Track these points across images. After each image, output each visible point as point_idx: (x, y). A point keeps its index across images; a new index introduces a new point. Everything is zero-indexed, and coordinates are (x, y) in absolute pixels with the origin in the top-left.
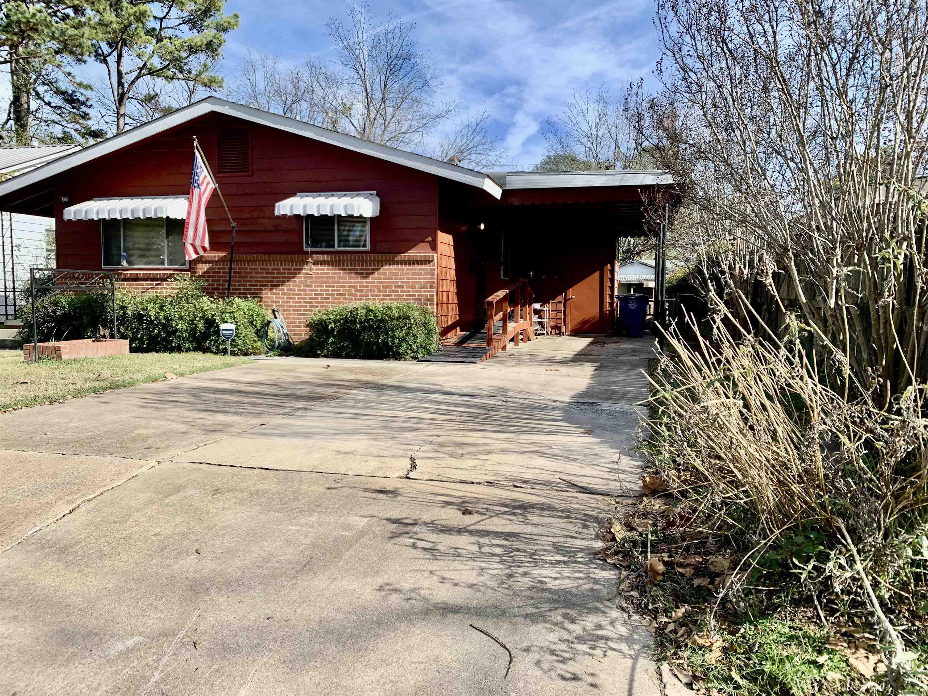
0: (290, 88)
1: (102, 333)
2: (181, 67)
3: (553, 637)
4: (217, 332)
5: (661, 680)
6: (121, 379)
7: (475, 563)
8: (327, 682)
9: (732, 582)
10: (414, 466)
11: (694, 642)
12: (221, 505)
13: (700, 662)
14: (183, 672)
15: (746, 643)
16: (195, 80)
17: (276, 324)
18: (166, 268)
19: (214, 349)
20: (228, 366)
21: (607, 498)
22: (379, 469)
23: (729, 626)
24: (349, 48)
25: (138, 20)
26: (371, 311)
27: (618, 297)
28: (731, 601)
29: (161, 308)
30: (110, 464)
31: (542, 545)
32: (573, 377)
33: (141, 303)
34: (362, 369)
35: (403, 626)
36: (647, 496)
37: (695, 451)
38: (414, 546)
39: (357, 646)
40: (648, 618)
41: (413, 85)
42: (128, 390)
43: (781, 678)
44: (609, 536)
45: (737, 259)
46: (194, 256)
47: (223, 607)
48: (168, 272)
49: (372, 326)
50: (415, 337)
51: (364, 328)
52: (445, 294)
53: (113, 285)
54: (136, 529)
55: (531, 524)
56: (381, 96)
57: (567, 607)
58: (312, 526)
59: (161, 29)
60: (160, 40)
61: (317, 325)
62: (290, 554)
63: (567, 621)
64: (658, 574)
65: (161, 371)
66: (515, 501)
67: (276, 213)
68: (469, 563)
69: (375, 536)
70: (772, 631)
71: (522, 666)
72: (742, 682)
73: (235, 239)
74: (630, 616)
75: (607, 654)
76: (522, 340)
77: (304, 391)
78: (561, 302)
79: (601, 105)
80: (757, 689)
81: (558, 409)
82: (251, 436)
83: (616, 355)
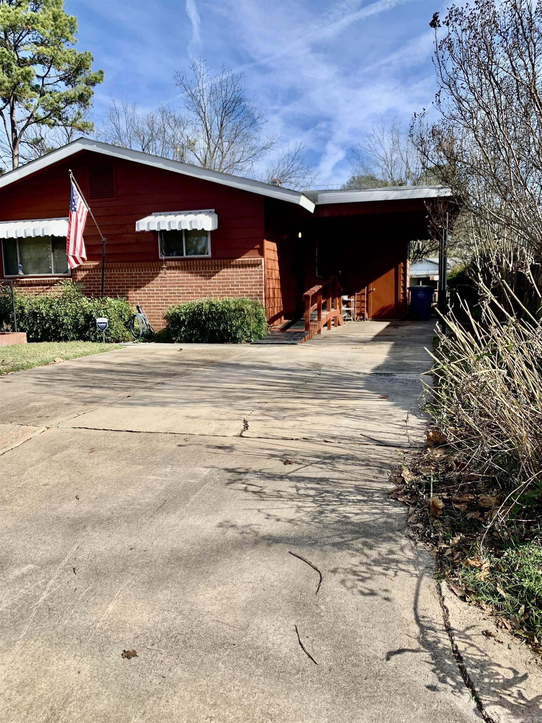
0: (146, 128)
1: (5, 328)
2: (60, 116)
3: (355, 561)
4: (95, 325)
5: (441, 594)
6: (21, 363)
7: (294, 503)
8: (177, 599)
9: (498, 516)
10: (246, 427)
11: (467, 564)
12: (96, 461)
13: (472, 579)
14: (66, 592)
15: (509, 564)
16: (71, 125)
17: (140, 317)
18: (53, 276)
19: (93, 338)
20: (103, 351)
21: (398, 450)
22: (219, 430)
23: (495, 550)
24: (192, 96)
25: (25, 79)
26: (214, 305)
27: (409, 289)
28: (497, 531)
29: (51, 307)
30: (11, 430)
31: (346, 488)
32: (373, 353)
33: (35, 304)
34: (207, 351)
35: (237, 553)
36: (430, 447)
37: (470, 411)
38: (246, 490)
39: (200, 570)
40: (430, 545)
41: (244, 123)
42: (27, 372)
43: (537, 592)
44: (400, 480)
45: (504, 255)
46: (76, 266)
47: (96, 541)
48: (55, 279)
49: (215, 317)
50: (249, 325)
51: (208, 319)
52: (271, 290)
53: (12, 290)
54: (30, 480)
55: (338, 471)
56: (218, 133)
57: (366, 537)
58: (166, 476)
59: (43, 85)
60: (42, 95)
61: (172, 317)
62: (149, 498)
63: (366, 548)
64: (439, 509)
65: (51, 356)
66: (326, 453)
67: (137, 230)
68: (289, 502)
69: (216, 483)
70: (530, 554)
71: (330, 584)
72: (504, 595)
73: (105, 251)
74: (416, 544)
75: (398, 573)
76: (333, 325)
77: (162, 369)
78: (364, 294)
79: (394, 135)
80: (517, 601)
81: (361, 379)
82: (119, 406)
83: (408, 335)
